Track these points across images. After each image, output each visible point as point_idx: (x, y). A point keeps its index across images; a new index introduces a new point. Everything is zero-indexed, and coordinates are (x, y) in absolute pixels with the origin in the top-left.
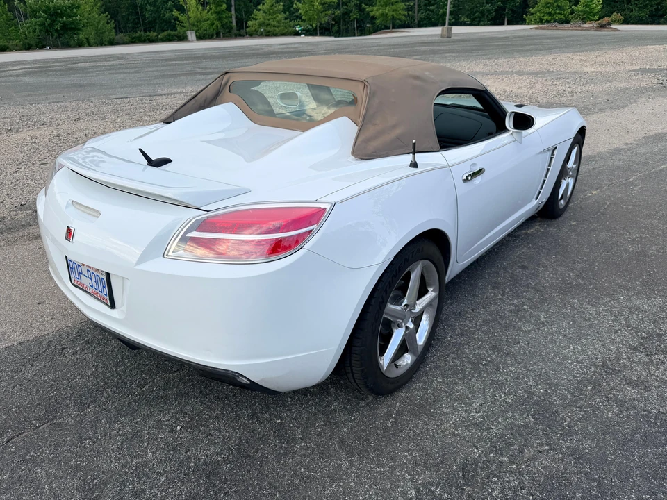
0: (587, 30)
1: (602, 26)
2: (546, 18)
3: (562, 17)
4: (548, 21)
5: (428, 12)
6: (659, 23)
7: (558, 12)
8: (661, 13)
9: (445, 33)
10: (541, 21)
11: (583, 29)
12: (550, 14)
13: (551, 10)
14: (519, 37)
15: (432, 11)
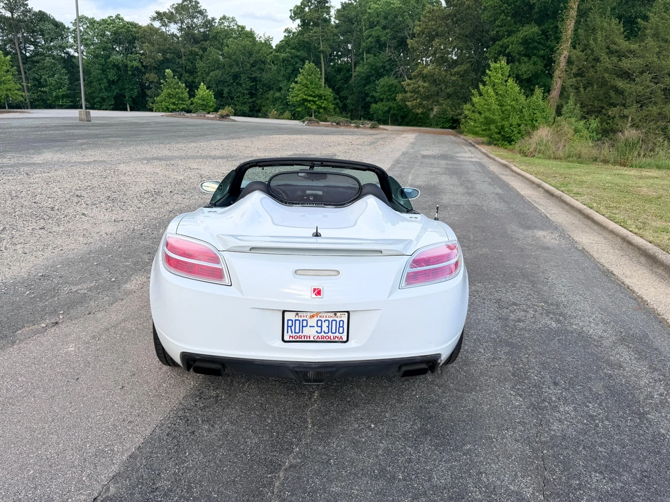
0: (211, 120)
1: (223, 117)
2: (172, 107)
3: (185, 106)
4: (173, 110)
5: (39, 93)
6: (257, 117)
7: (181, 102)
8: (257, 108)
9: (84, 117)
10: (168, 110)
11: (208, 118)
12: (174, 104)
13: (174, 101)
14: (159, 123)
15: (45, 92)
